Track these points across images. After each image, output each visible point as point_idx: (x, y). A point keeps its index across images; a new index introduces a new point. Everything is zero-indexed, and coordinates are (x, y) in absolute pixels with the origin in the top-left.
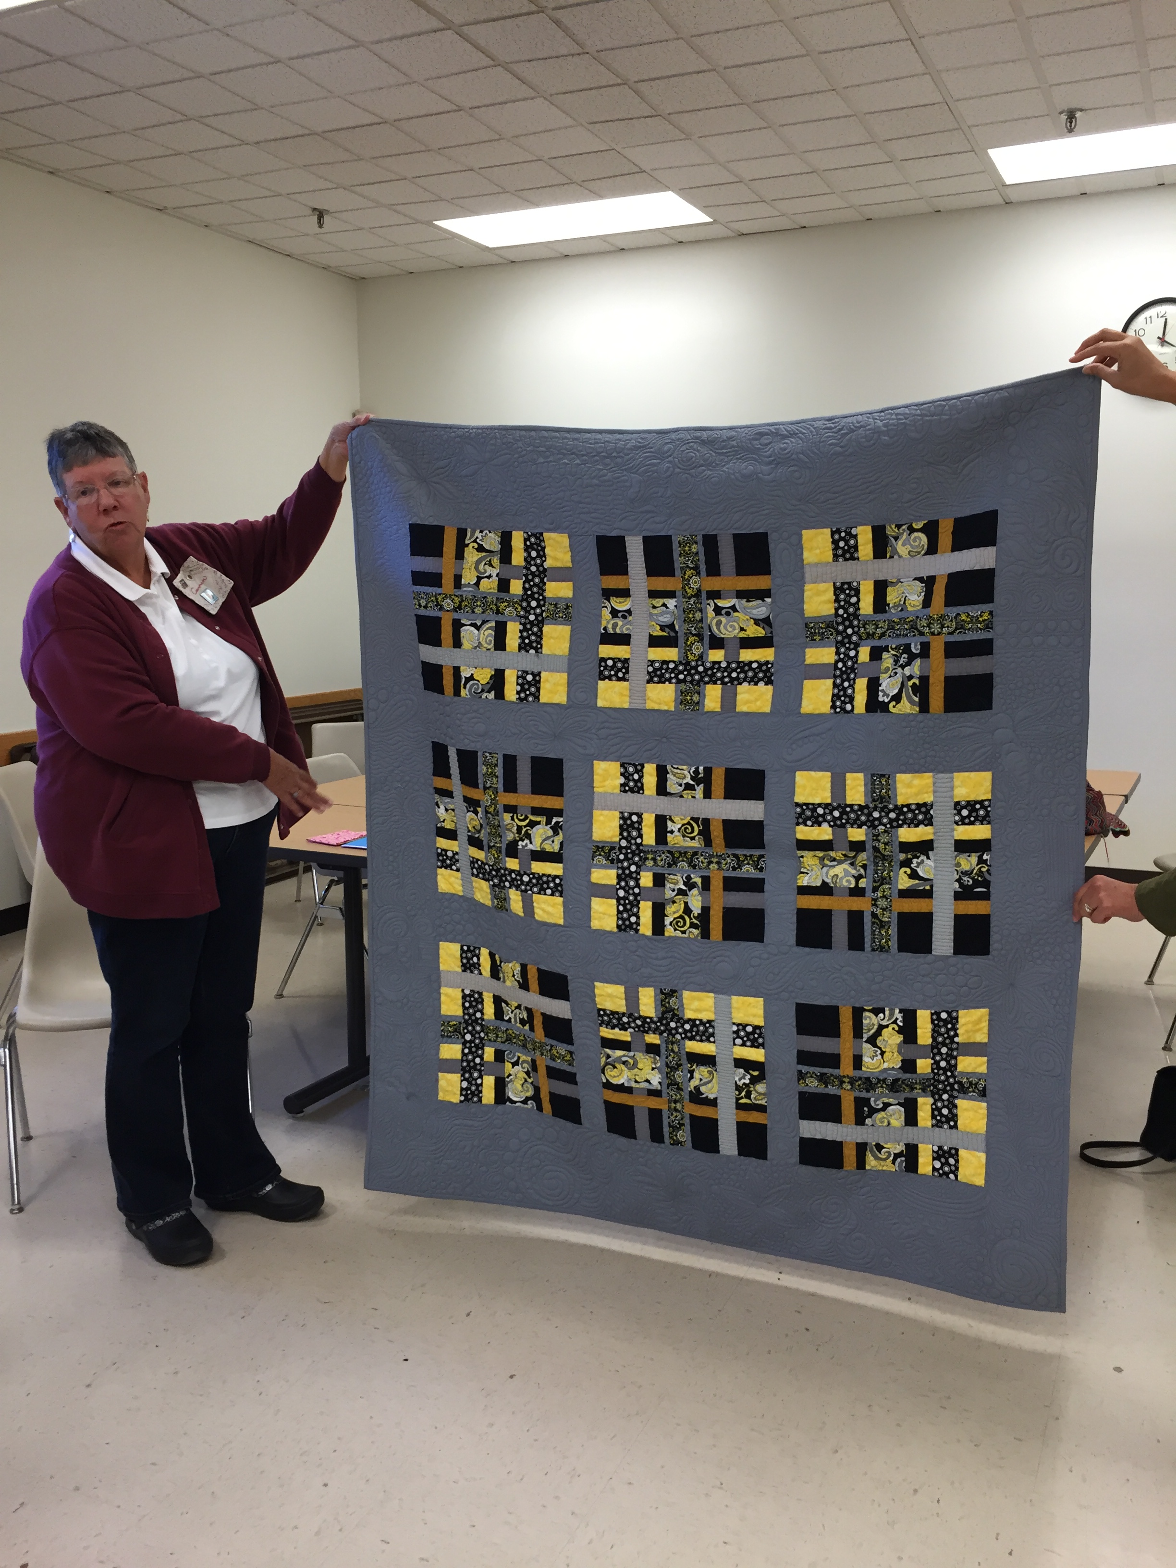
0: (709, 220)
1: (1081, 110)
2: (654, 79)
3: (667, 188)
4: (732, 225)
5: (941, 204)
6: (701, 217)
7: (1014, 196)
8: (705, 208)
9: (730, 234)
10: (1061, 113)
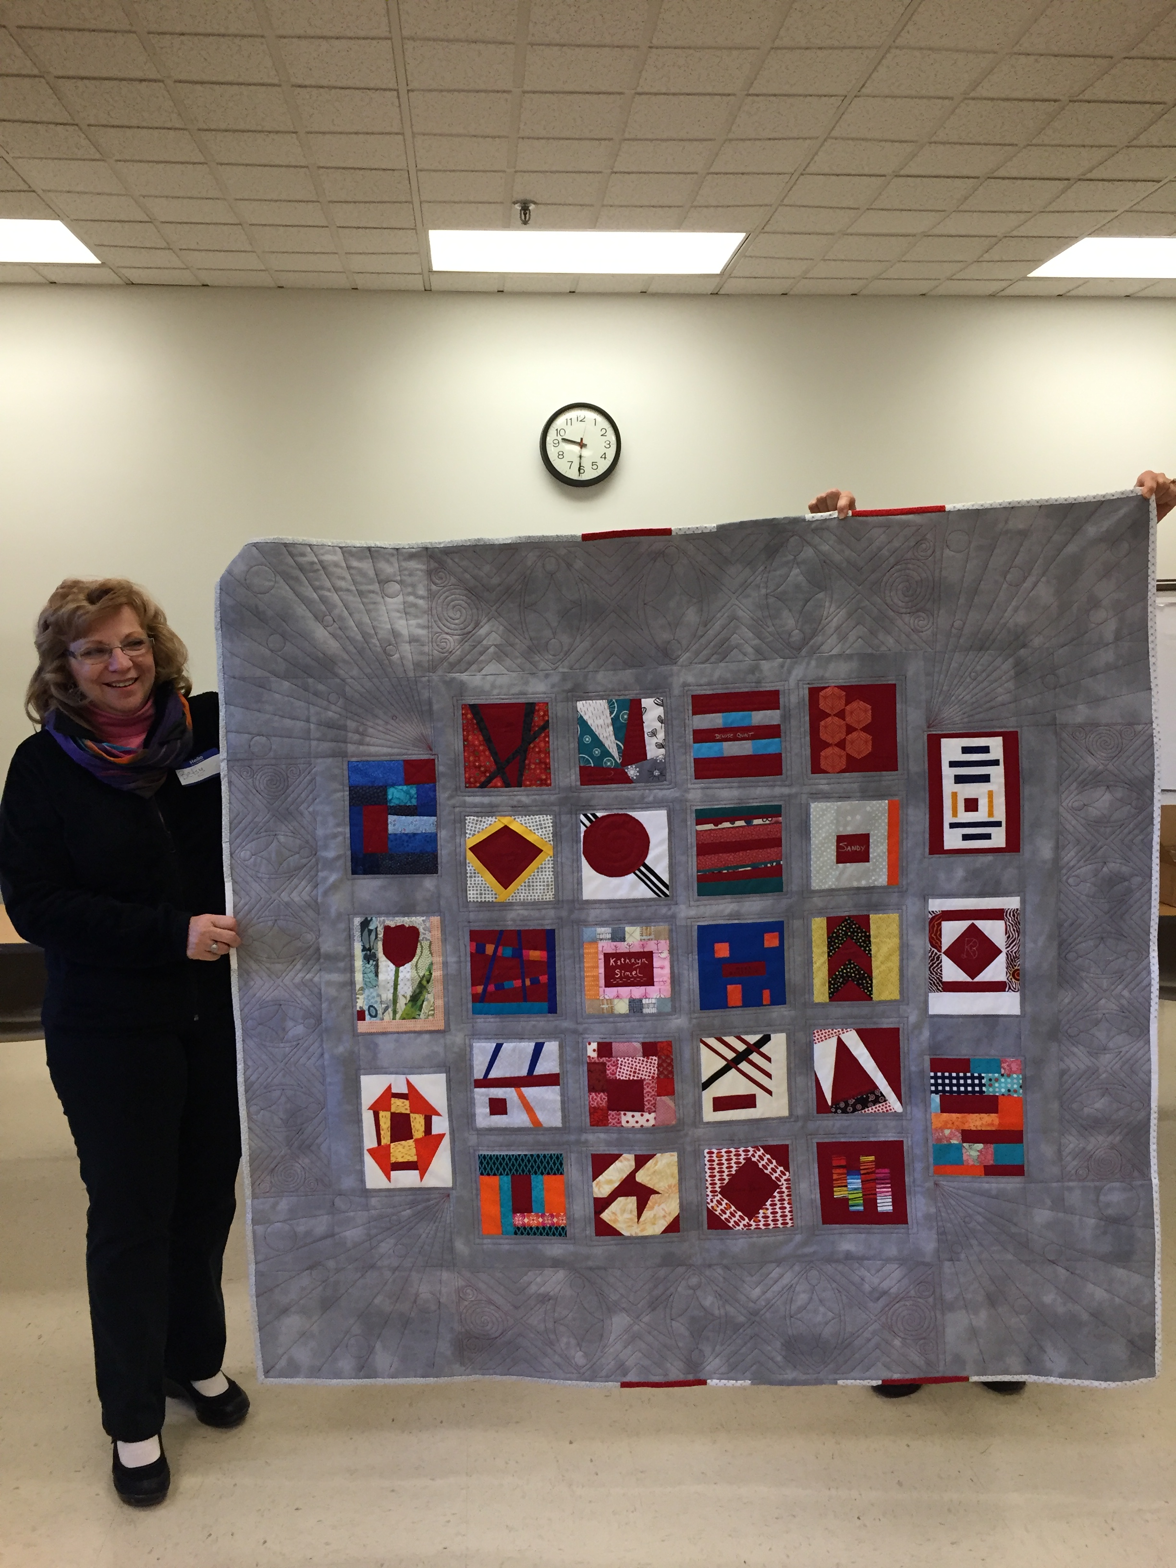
0: (96, 261)
1: (535, 203)
2: (82, 78)
3: (57, 217)
4: (124, 271)
5: (361, 281)
6: (87, 257)
7: (436, 284)
8: (94, 247)
9: (118, 281)
10: (515, 203)
